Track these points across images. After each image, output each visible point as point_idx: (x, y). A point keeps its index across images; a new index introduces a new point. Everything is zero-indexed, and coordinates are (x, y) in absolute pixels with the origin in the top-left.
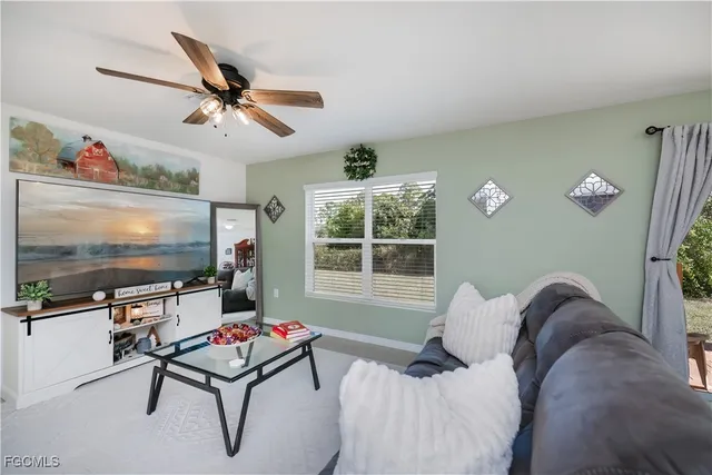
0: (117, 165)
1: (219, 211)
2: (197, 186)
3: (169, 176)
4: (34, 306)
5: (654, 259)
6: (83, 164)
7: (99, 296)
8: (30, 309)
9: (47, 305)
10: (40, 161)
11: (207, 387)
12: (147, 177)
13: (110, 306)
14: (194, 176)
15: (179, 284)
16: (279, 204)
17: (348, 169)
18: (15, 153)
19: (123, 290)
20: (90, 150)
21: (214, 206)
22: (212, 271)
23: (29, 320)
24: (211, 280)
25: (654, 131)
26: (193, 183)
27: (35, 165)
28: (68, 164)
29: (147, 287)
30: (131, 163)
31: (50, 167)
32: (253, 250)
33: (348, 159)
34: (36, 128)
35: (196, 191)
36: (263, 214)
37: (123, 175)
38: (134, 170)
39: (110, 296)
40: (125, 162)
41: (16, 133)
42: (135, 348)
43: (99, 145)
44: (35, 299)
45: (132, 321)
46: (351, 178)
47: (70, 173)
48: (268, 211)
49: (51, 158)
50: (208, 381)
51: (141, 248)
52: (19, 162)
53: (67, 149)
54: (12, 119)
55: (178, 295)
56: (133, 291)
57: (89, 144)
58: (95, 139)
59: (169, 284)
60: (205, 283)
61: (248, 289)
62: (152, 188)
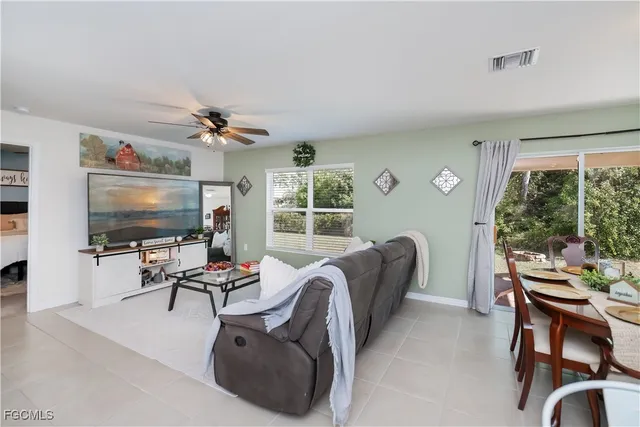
0: (139, 159)
1: (205, 187)
2: (190, 171)
3: (171, 164)
4: (100, 249)
5: (476, 224)
6: (119, 159)
7: (133, 244)
8: (98, 250)
9: (106, 249)
10: (96, 159)
11: (205, 291)
12: (158, 166)
13: (139, 251)
14: (187, 163)
15: (180, 239)
16: (248, 182)
17: (296, 159)
18: (83, 155)
19: (147, 241)
20: (123, 150)
21: (201, 183)
22: (200, 231)
23: (98, 257)
24: (201, 236)
25: (477, 143)
26: (187, 168)
27: (94, 162)
28: (111, 160)
29: (160, 239)
30: (147, 156)
31: (101, 163)
32: (229, 215)
33: (296, 152)
34: (94, 138)
35: (189, 174)
36: (236, 189)
37: (143, 165)
38: (149, 161)
39: (140, 245)
40: (144, 156)
41: (83, 143)
42: (152, 279)
43: (129, 146)
44: (101, 244)
45: (151, 262)
46: (298, 165)
47: (113, 166)
48: (240, 186)
49: (102, 157)
50: (205, 287)
51: (152, 213)
52: (86, 161)
53: (111, 150)
54: (81, 134)
55: (179, 245)
56: (152, 242)
57: (123, 146)
58: (126, 143)
59: (173, 238)
60: (196, 238)
61: (225, 247)
62: (160, 172)
